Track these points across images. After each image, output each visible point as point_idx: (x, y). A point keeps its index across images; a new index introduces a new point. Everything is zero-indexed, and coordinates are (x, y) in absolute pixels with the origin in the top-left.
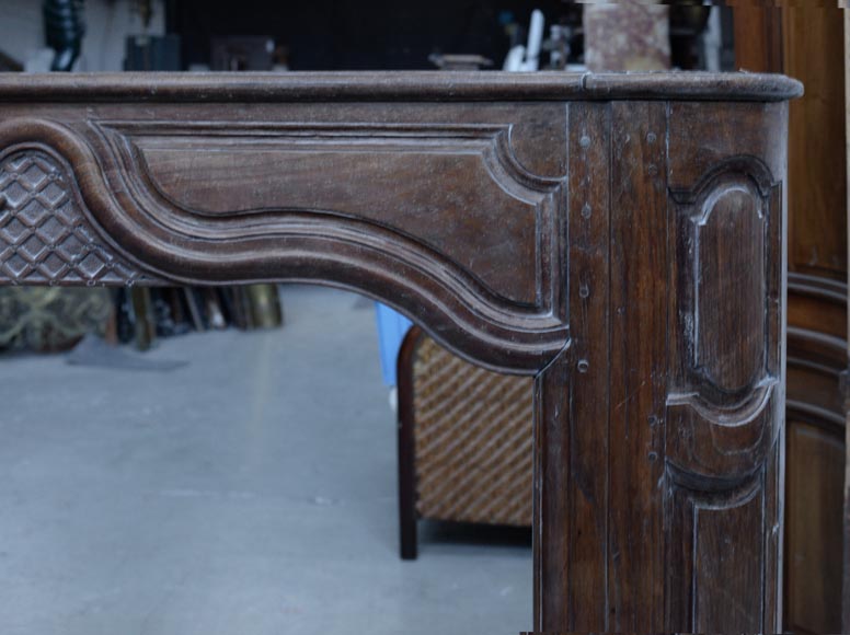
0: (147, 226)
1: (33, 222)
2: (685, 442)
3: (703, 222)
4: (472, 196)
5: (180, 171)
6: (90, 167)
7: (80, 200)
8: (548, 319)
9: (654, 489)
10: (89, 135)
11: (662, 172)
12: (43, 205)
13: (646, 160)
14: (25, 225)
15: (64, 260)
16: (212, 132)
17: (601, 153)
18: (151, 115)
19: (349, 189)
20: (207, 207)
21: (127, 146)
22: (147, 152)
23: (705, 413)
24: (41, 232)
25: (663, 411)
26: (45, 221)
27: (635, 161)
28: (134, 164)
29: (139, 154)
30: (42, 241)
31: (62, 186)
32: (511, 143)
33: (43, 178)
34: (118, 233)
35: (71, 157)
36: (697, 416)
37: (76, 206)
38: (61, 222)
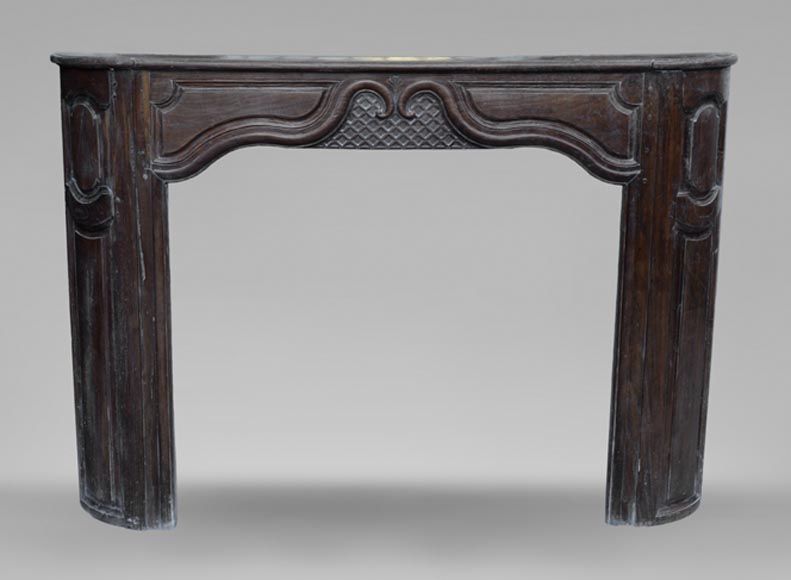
0: (472, 124)
1: (426, 123)
2: (684, 212)
3: (695, 121)
4: (604, 112)
5: (487, 102)
6: (450, 101)
7: (446, 114)
8: (632, 162)
9: (671, 232)
10: (450, 86)
11: (681, 101)
12: (430, 116)
13: (675, 96)
14: (422, 124)
15: (437, 138)
16: (500, 85)
17: (656, 92)
18: (475, 79)
19: (555, 109)
20: (497, 116)
21: (464, 91)
22: (472, 93)
23: (692, 200)
24: (429, 127)
25: (675, 199)
26: (431, 122)
27: (670, 97)
28: (467, 99)
29: (469, 94)
30: (429, 131)
31: (438, 108)
32: (620, 89)
33: (430, 105)
34: (462, 128)
35: (443, 97)
36: (689, 201)
37: (443, 116)
38: (437, 123)
